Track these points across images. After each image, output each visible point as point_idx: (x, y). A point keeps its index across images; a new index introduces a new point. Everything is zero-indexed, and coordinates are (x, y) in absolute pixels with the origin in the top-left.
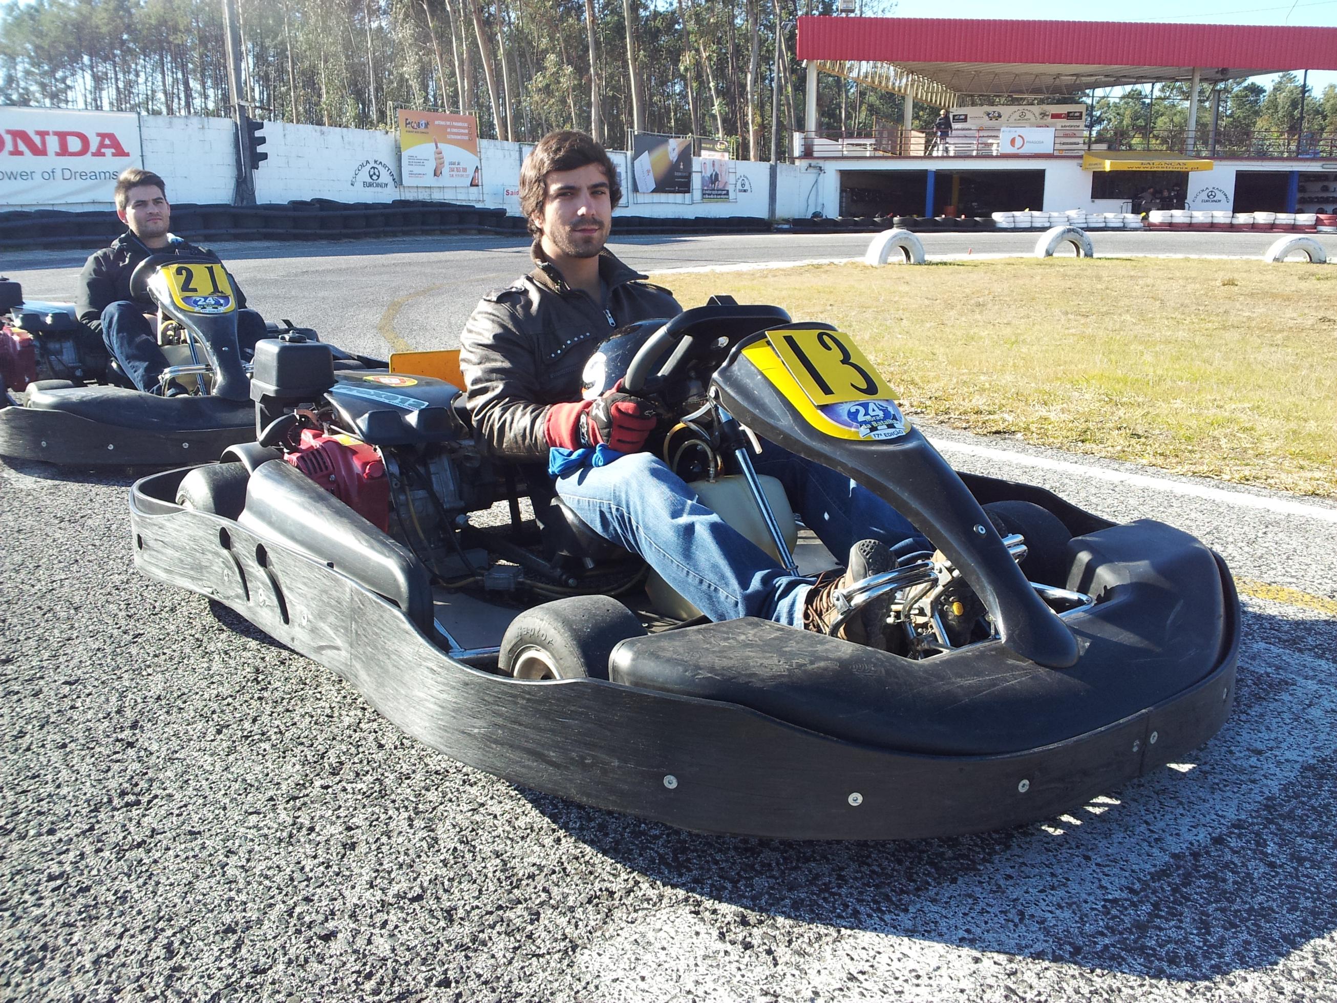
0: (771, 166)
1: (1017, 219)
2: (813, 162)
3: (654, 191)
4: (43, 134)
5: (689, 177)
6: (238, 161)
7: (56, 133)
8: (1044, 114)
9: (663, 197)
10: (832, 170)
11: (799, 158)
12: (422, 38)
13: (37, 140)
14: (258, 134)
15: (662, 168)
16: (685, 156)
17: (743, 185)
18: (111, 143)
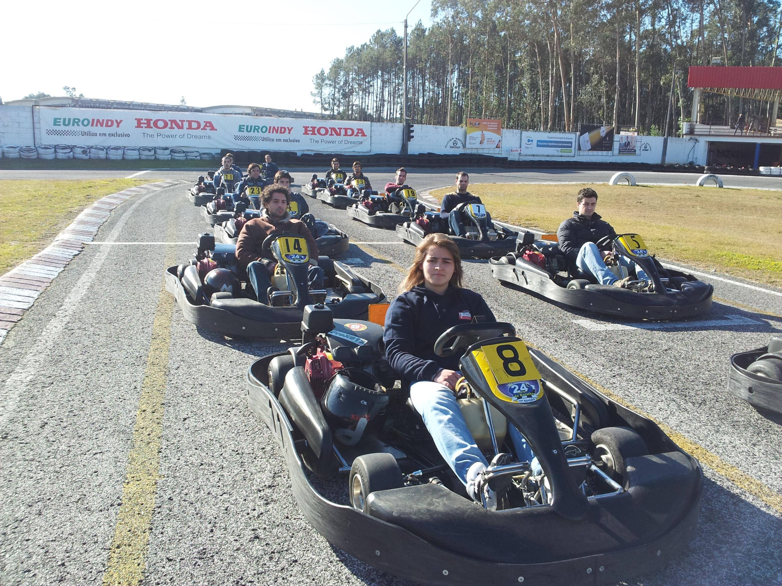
0: (665, 138)
1: (772, 171)
2: (693, 137)
3: (589, 150)
4: (340, 129)
5: (612, 144)
6: (403, 138)
9: (595, 153)
10: (703, 141)
11: (686, 134)
13: (338, 131)
14: (411, 129)
15: (596, 139)
16: (610, 134)
17: (645, 147)
18: (361, 132)
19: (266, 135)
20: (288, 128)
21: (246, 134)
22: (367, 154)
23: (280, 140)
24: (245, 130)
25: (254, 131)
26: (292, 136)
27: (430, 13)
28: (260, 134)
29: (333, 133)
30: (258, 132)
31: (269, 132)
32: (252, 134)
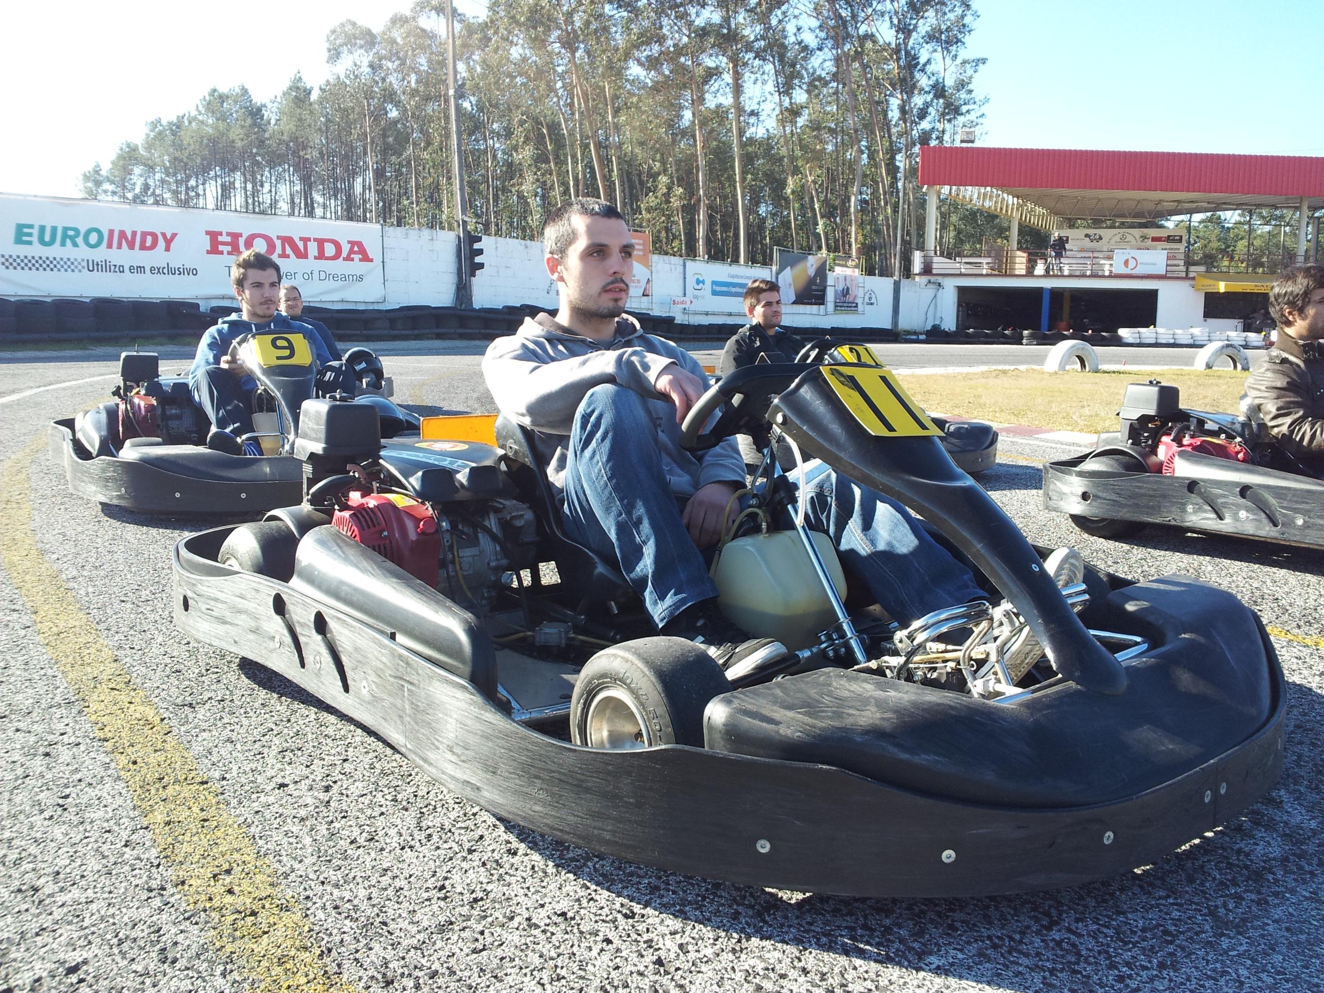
0: (895, 281)
1: (1143, 336)
2: (933, 279)
4: (305, 240)
5: (824, 290)
6: (459, 269)
7: (315, 240)
8: (1144, 238)
9: (801, 308)
10: (950, 287)
11: (919, 274)
12: (541, 158)
13: (301, 245)
14: (476, 246)
15: (802, 282)
17: (870, 298)
18: (359, 250)
19: (101, 254)
20: (164, 235)
21: (36, 250)
22: (376, 307)
23: (141, 269)
24: (35, 239)
25: (63, 244)
26: (177, 257)
27: (326, 55)
28: (82, 253)
29: (288, 251)
30: (75, 245)
31: (110, 246)
32: (55, 251)
